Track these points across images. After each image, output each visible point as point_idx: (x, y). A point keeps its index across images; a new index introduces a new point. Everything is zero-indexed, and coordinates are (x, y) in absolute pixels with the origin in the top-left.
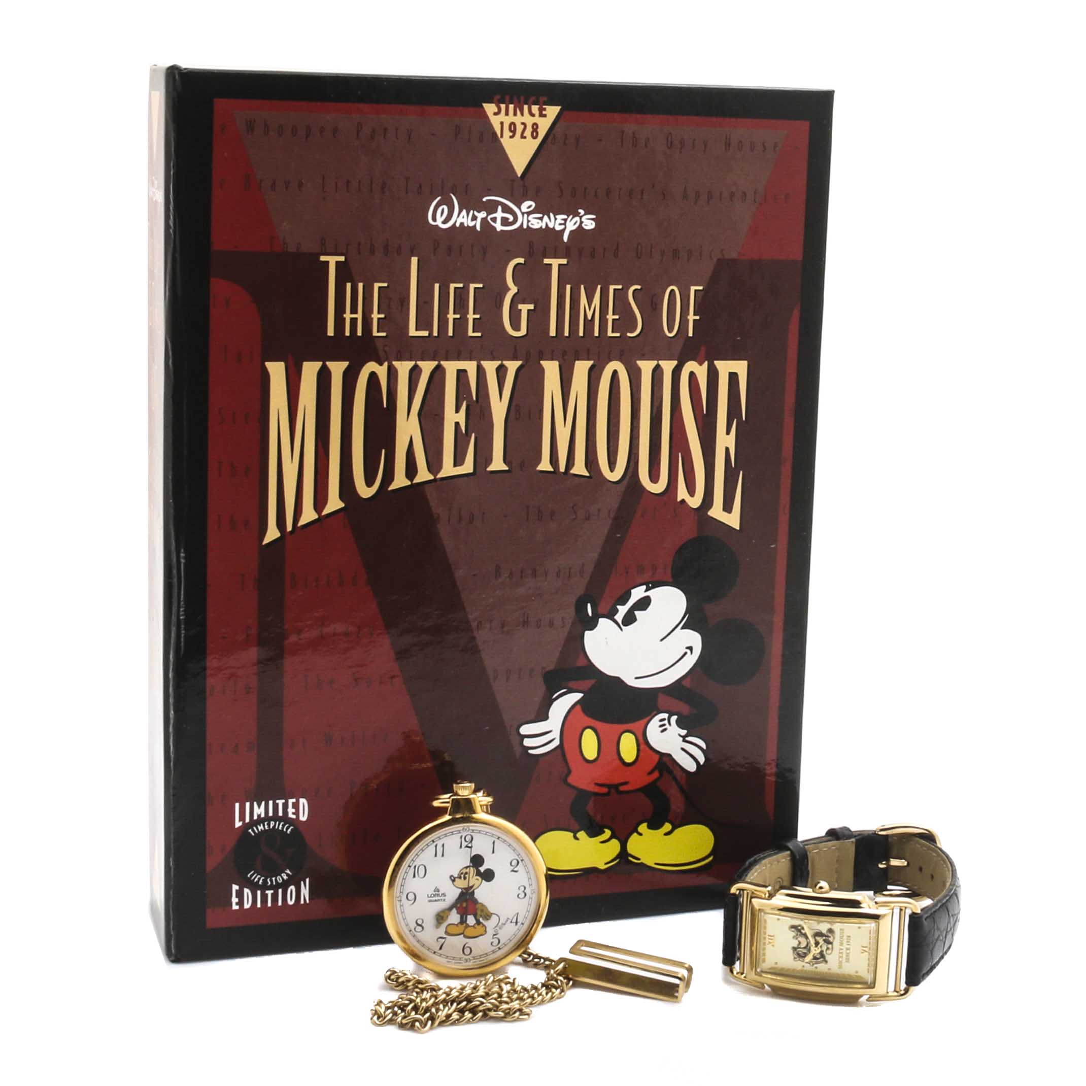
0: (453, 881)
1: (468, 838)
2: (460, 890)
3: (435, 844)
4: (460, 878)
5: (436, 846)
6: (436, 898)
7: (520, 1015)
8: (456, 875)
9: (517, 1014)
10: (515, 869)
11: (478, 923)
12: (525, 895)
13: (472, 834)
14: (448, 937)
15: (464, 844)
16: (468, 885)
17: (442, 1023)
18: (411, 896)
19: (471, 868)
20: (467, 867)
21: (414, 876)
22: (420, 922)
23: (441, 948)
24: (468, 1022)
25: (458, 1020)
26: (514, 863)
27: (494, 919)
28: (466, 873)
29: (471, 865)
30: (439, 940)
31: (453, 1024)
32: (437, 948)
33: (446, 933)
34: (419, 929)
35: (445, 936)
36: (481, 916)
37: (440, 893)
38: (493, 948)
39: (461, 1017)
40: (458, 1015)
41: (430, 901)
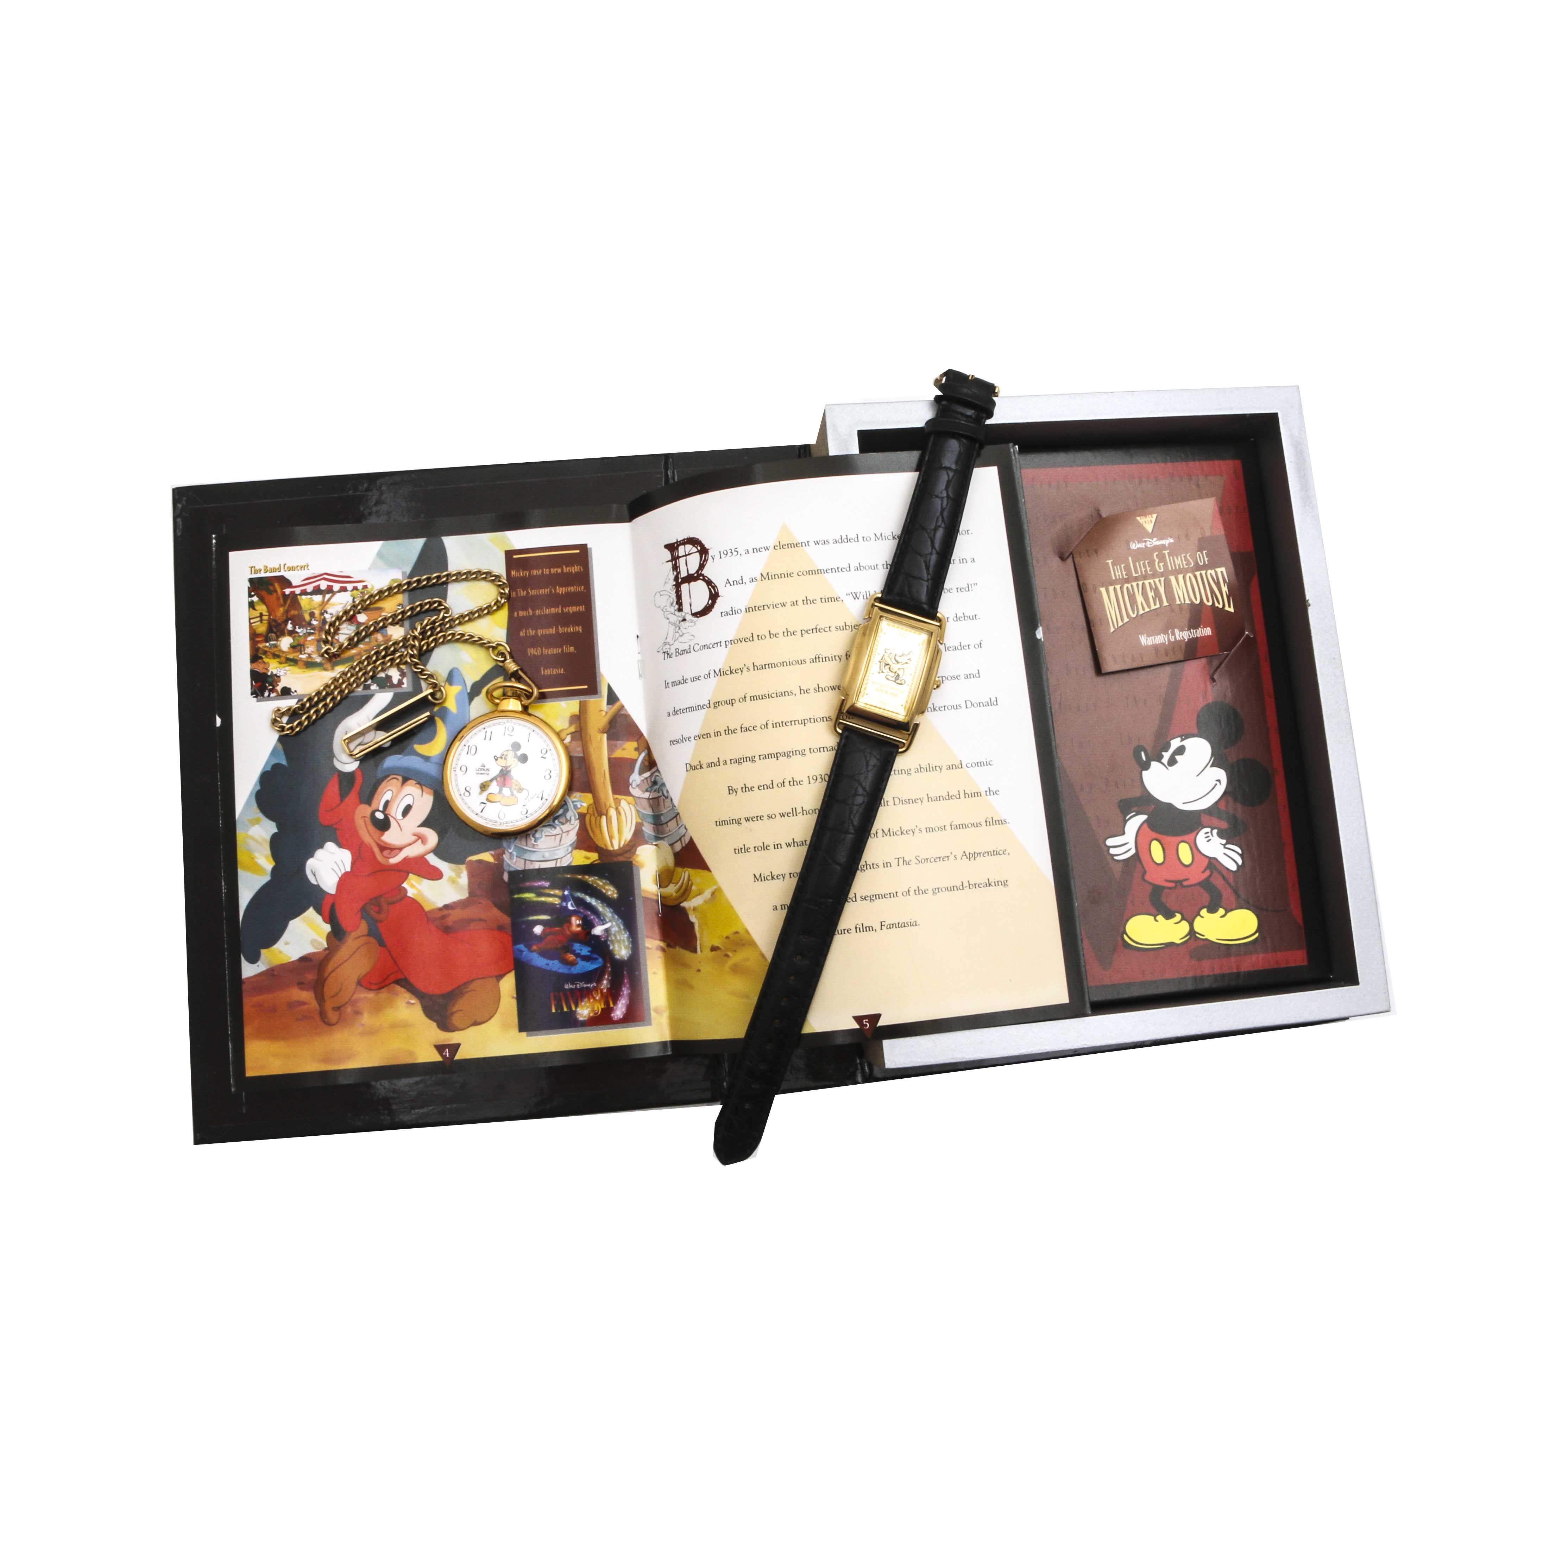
0: (496, 760)
1: (511, 729)
2: (501, 768)
3: (485, 730)
4: (502, 758)
5: (486, 732)
6: (482, 772)
8: (498, 756)
10: (544, 756)
11: (512, 794)
12: (551, 777)
13: (514, 726)
14: (488, 803)
15: (507, 732)
16: (507, 765)
18: (464, 769)
19: (511, 752)
20: (507, 751)
21: (468, 753)
22: (468, 789)
23: (482, 811)
26: (544, 751)
27: (525, 792)
28: (506, 755)
29: (511, 749)
30: (482, 804)
32: (479, 812)
33: (487, 799)
34: (467, 794)
35: (485, 802)
36: (515, 789)
37: (485, 768)
38: (522, 816)
41: (478, 774)
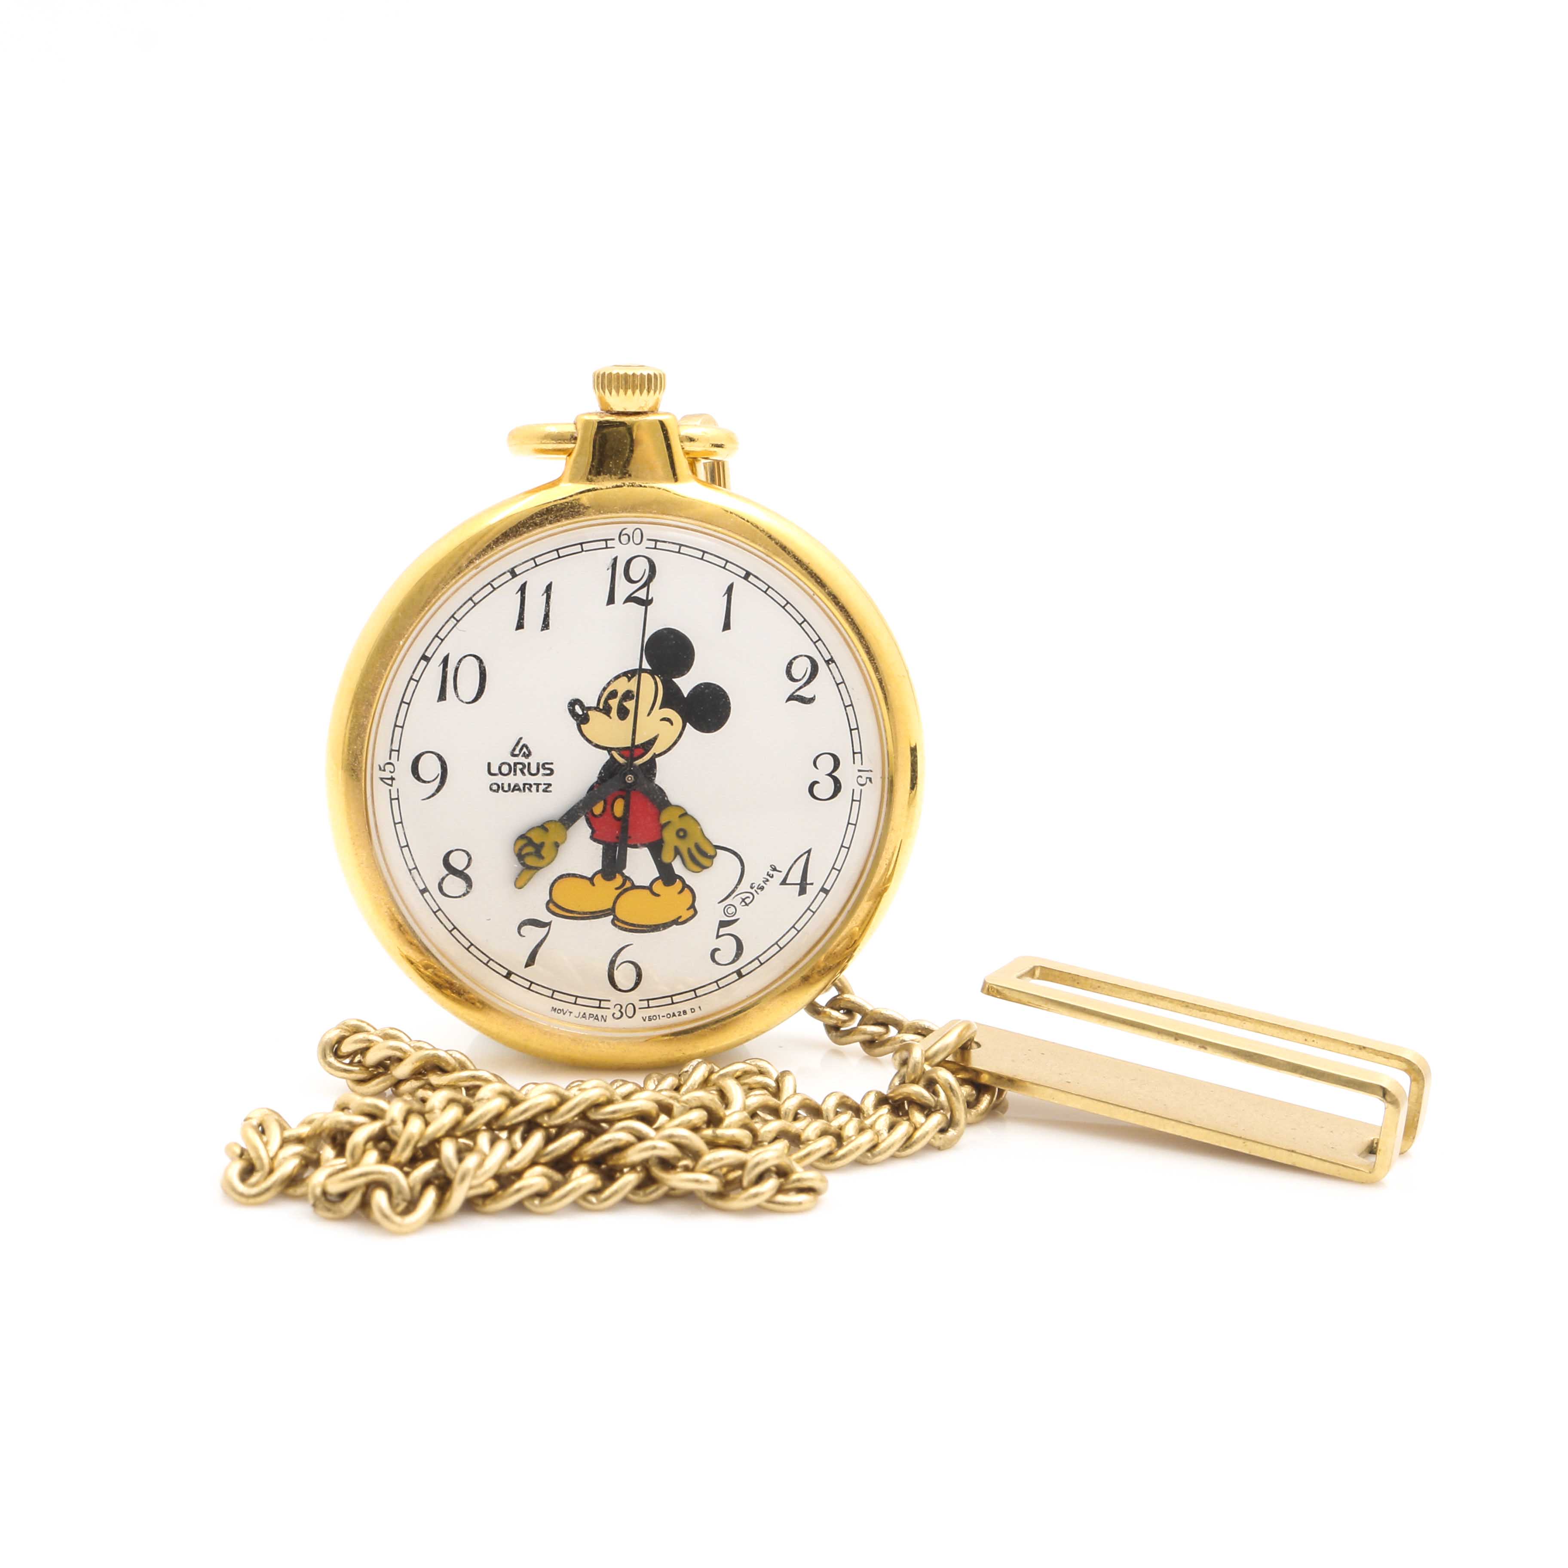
0: (582, 720)
1: (639, 570)
2: (604, 756)
3: (518, 582)
4: (607, 711)
5: (523, 589)
6: (519, 779)
7: (780, 1190)
8: (590, 701)
9: (772, 1183)
10: (805, 693)
11: (667, 876)
12: (838, 788)
13: (652, 554)
14: (557, 922)
15: (624, 589)
16: (633, 740)
17: (472, 1205)
18: (430, 768)
19: (646, 678)
20: (629, 674)
21: (442, 697)
22: (460, 862)
23: (531, 961)
24: (580, 1205)
25: (542, 1195)
26: (801, 668)
27: (724, 863)
28: (628, 695)
29: (646, 665)
30: (526, 929)
31: (520, 1207)
32: (517, 963)
33: (551, 904)
34: (454, 885)
35: (546, 917)
36: (677, 852)
37: (533, 760)
38: (720, 972)
39: (555, 1186)
40: (545, 1176)
41: (498, 788)
